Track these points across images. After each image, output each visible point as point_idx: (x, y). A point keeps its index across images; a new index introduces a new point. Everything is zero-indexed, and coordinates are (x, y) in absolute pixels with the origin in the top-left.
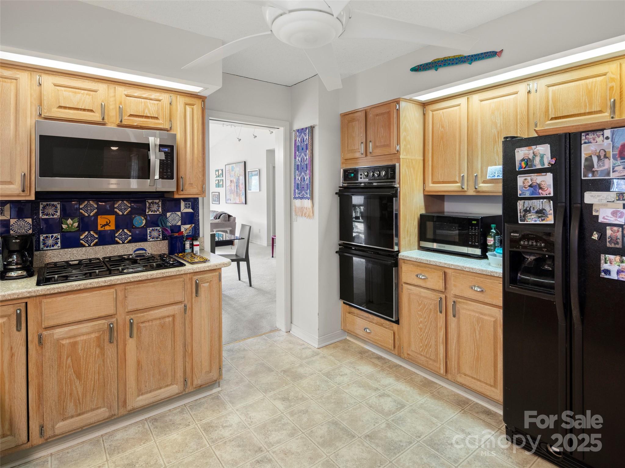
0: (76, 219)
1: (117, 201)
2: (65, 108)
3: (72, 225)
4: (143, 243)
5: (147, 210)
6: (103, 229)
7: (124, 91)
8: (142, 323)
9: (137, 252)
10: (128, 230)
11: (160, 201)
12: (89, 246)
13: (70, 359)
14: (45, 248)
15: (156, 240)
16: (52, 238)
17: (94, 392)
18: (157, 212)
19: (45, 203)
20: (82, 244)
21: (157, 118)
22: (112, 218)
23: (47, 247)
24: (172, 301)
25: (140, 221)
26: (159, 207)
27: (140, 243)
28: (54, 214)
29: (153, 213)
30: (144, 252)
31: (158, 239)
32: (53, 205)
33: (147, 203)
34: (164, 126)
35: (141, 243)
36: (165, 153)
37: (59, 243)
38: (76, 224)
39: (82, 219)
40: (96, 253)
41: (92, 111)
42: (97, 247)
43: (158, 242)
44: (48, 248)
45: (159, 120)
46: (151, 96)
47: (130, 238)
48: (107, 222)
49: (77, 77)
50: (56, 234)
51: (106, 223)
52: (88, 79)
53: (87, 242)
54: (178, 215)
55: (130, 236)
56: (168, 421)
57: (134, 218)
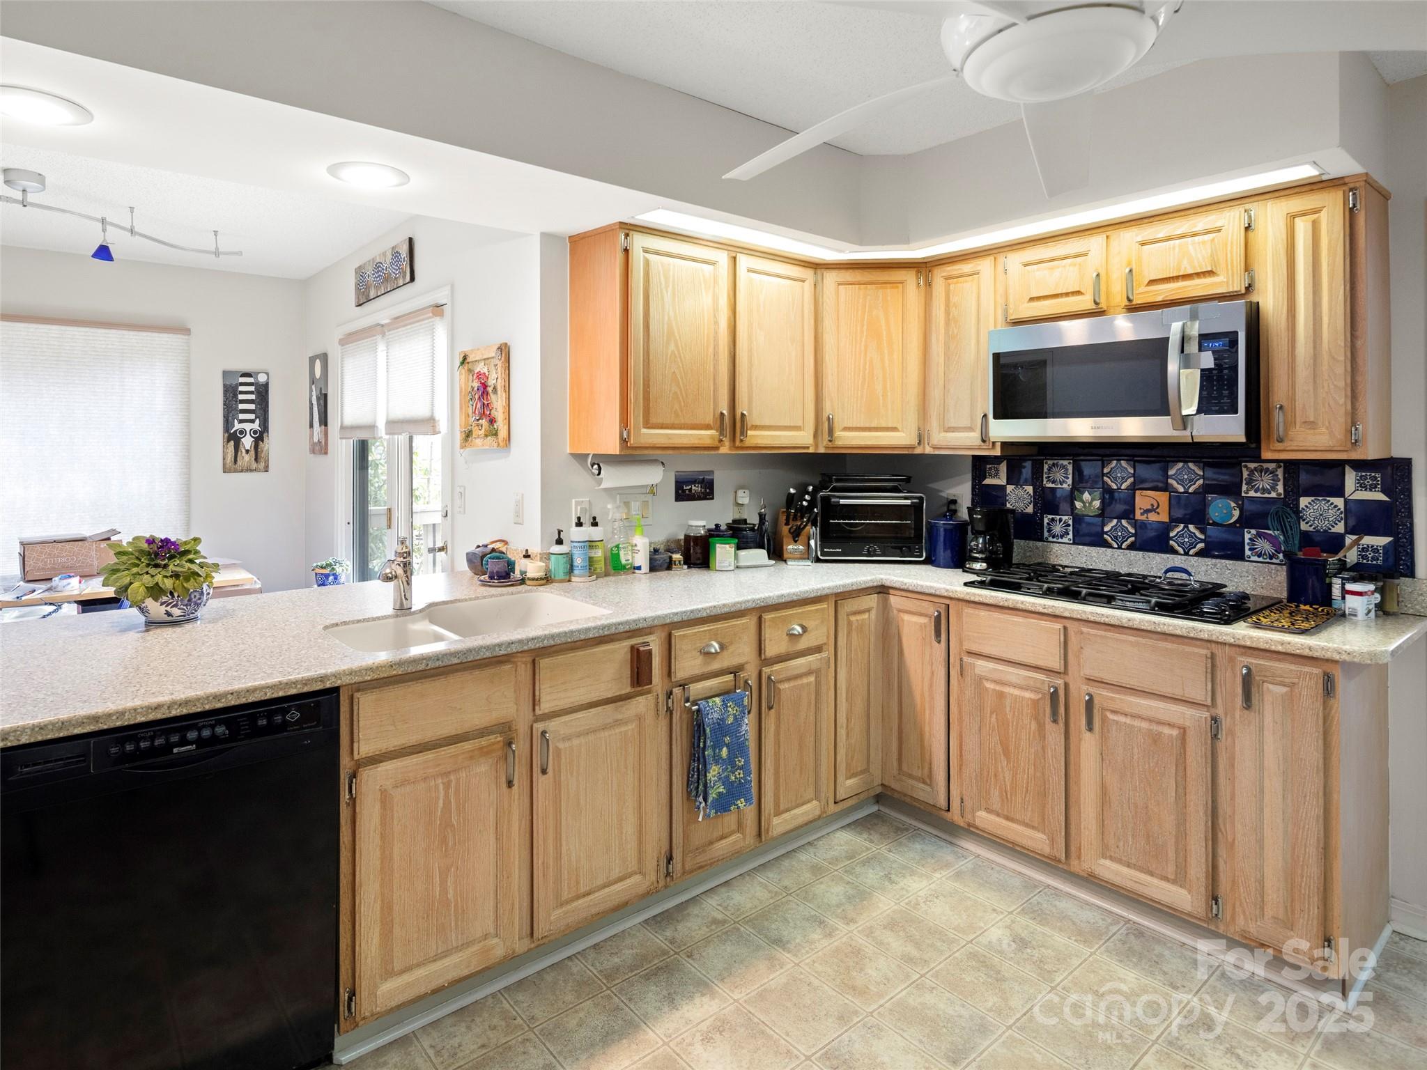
0: (1097, 493)
1: (1173, 462)
2: (1038, 298)
3: (1090, 503)
4: (1231, 562)
5: (1244, 487)
6: (1144, 518)
7: (1137, 235)
8: (1113, 712)
9: (1169, 575)
10: (1197, 528)
11: (1280, 467)
12: (1120, 548)
13: (994, 716)
14: (1051, 539)
15: (1268, 560)
16: (1060, 522)
17: (1028, 795)
18: (1269, 493)
19: (1050, 462)
20: (1106, 541)
21: (1211, 273)
22: (1163, 497)
23: (1053, 537)
24: (1178, 693)
25: (1224, 510)
26: (1276, 480)
27: (1223, 561)
28: (1064, 481)
29: (1258, 495)
30: (1185, 576)
31: (1274, 561)
32: (1063, 467)
33: (1244, 470)
34: (1228, 286)
35: (1227, 562)
36: (1214, 352)
37: (1071, 533)
38: (1097, 503)
39: (1108, 496)
40: (1130, 564)
41: (1078, 293)
42: (1133, 553)
43: (1273, 566)
44: (1055, 540)
45: (1218, 275)
46: (1196, 226)
47: (1201, 545)
48: (1152, 505)
49: (1057, 239)
50: (1067, 517)
51: (1150, 507)
52: (1074, 235)
53: (1115, 538)
54: (1336, 506)
55: (1202, 541)
56: (1156, 952)
57: (1211, 502)
